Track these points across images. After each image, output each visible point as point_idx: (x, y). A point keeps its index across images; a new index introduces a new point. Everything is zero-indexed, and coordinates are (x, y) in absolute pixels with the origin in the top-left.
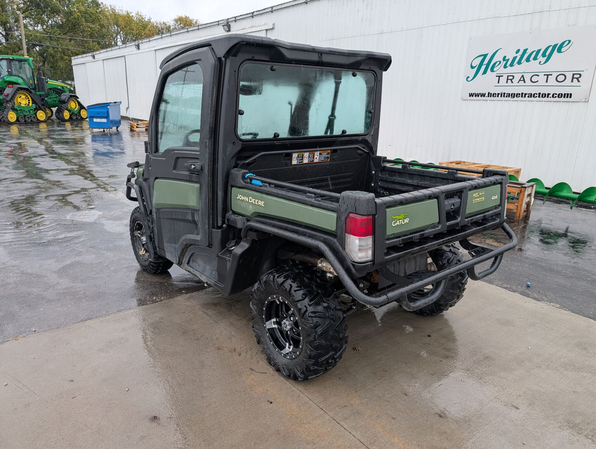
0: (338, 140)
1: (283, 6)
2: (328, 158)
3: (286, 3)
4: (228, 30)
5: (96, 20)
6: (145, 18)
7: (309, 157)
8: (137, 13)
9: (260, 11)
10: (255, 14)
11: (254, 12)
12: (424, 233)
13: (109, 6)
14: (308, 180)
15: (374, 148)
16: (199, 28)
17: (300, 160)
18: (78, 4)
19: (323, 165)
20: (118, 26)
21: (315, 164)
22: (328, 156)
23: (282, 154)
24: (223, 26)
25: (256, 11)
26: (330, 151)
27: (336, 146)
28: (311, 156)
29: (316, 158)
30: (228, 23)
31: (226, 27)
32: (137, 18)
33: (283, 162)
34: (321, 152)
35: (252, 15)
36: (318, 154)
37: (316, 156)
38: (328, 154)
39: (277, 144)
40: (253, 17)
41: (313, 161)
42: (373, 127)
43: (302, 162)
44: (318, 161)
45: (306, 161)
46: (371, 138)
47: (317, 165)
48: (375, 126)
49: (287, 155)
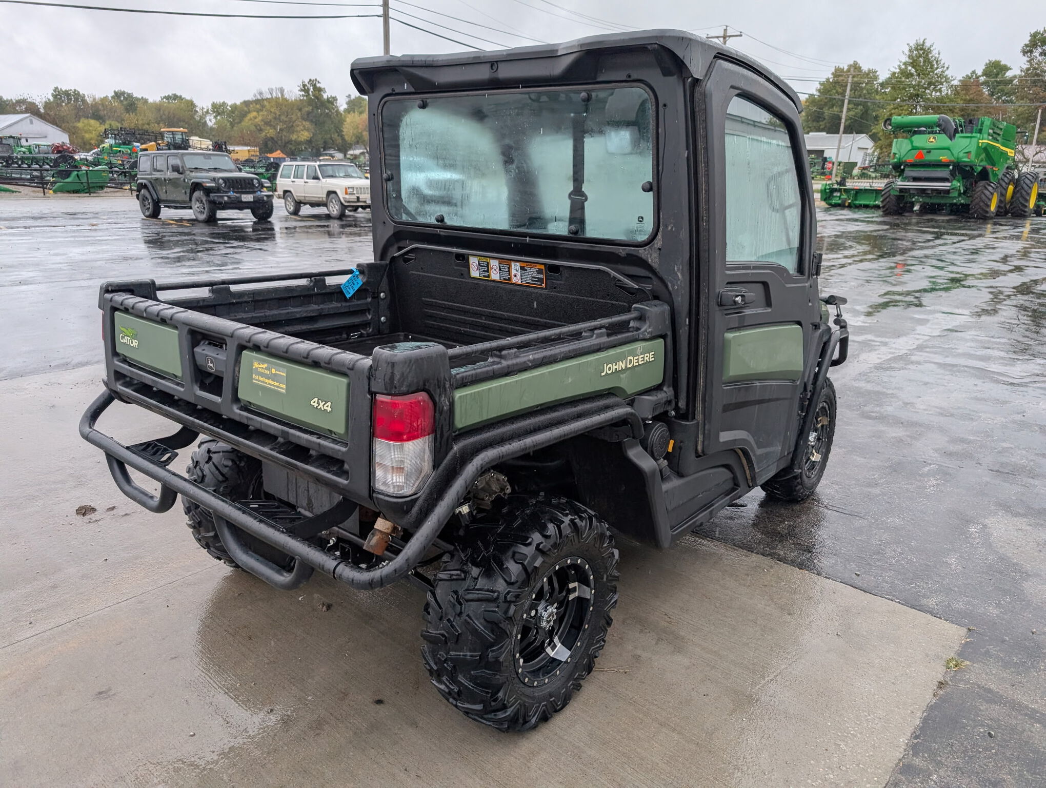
0: (561, 246)
2: (540, 280)
7: (500, 269)
17: (484, 271)
19: (532, 293)
21: (513, 287)
22: (540, 276)
23: (452, 252)
26: (543, 267)
28: (504, 268)
29: (515, 276)
33: (454, 267)
34: (524, 265)
36: (518, 268)
37: (514, 272)
38: (540, 272)
39: (442, 233)
41: (509, 279)
42: (661, 229)
43: (488, 276)
44: (520, 282)
45: (495, 276)
46: (655, 255)
47: (519, 291)
48: (666, 226)
49: (459, 257)
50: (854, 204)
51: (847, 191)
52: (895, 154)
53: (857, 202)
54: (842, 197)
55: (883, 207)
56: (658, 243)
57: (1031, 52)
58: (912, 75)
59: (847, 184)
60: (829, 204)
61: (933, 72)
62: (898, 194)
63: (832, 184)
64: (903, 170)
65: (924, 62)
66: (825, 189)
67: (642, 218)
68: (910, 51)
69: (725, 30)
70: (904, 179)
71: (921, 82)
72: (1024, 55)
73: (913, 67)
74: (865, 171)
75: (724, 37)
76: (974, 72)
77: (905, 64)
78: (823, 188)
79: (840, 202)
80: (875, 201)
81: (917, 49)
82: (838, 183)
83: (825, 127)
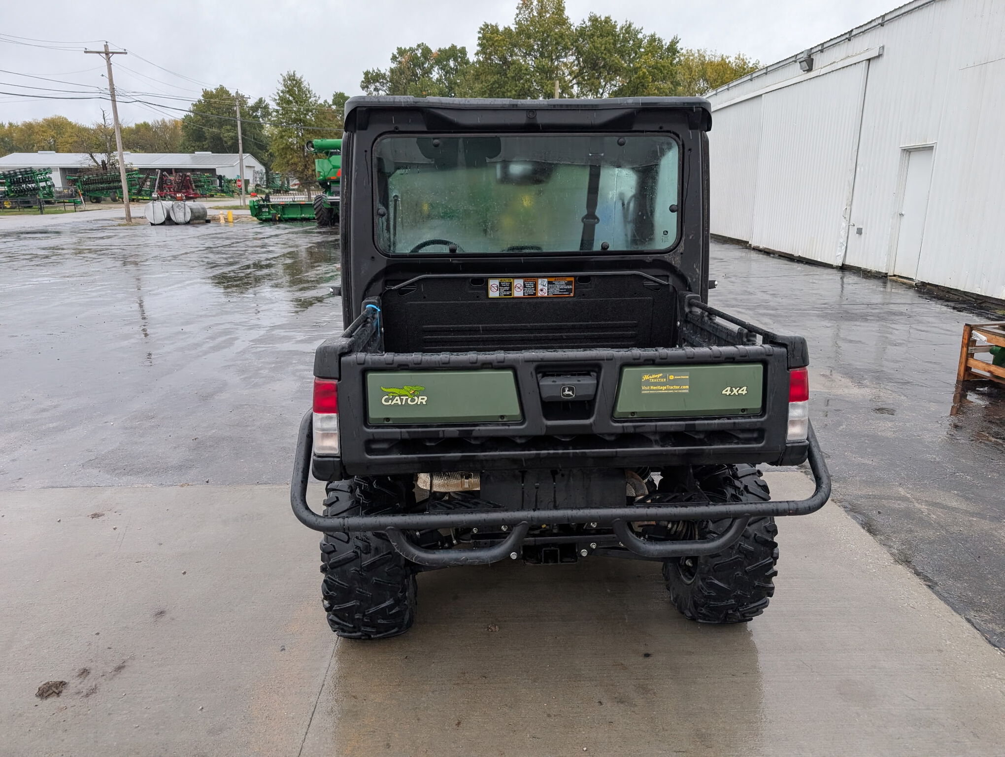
0: (592, 260)
1: (903, 11)
2: (569, 291)
3: (908, 4)
4: (808, 68)
5: (668, 76)
6: (749, 62)
7: (525, 286)
8: (737, 56)
9: (862, 26)
10: (854, 33)
11: (852, 31)
12: (474, 430)
13: (697, 51)
14: (526, 326)
15: (689, 278)
16: (768, 70)
17: (505, 291)
18: (646, 56)
19: (559, 303)
20: (706, 80)
21: (539, 300)
22: (569, 287)
23: (468, 278)
24: (800, 62)
25: (856, 28)
26: (572, 279)
27: (591, 269)
28: (530, 285)
29: (542, 290)
30: (810, 56)
31: (804, 64)
32: (736, 65)
33: (470, 292)
34: (552, 279)
35: (849, 36)
36: (546, 283)
37: (540, 287)
38: (569, 283)
39: (454, 261)
40: (849, 40)
41: (535, 294)
42: (683, 239)
43: (510, 294)
44: (546, 295)
45: (518, 293)
46: (678, 258)
47: (545, 302)
48: (688, 236)
49: (476, 281)
50: (284, 218)
51: (274, 206)
52: (319, 172)
53: (286, 216)
54: (271, 212)
55: (317, 219)
56: (681, 249)
57: (367, 87)
58: (291, 102)
59: (271, 200)
60: (261, 219)
61: (308, 100)
62: (330, 207)
63: (259, 201)
64: (330, 187)
65: (299, 91)
66: (254, 206)
67: (667, 232)
68: (284, 80)
69: (106, 46)
70: (331, 194)
71: (301, 109)
72: (363, 90)
73: (291, 95)
74: (259, 188)
75: (107, 53)
76: (326, 101)
77: (282, 92)
78: (252, 205)
79: (270, 216)
80: (301, 214)
81: (289, 79)
82: (264, 201)
83: (209, 146)
